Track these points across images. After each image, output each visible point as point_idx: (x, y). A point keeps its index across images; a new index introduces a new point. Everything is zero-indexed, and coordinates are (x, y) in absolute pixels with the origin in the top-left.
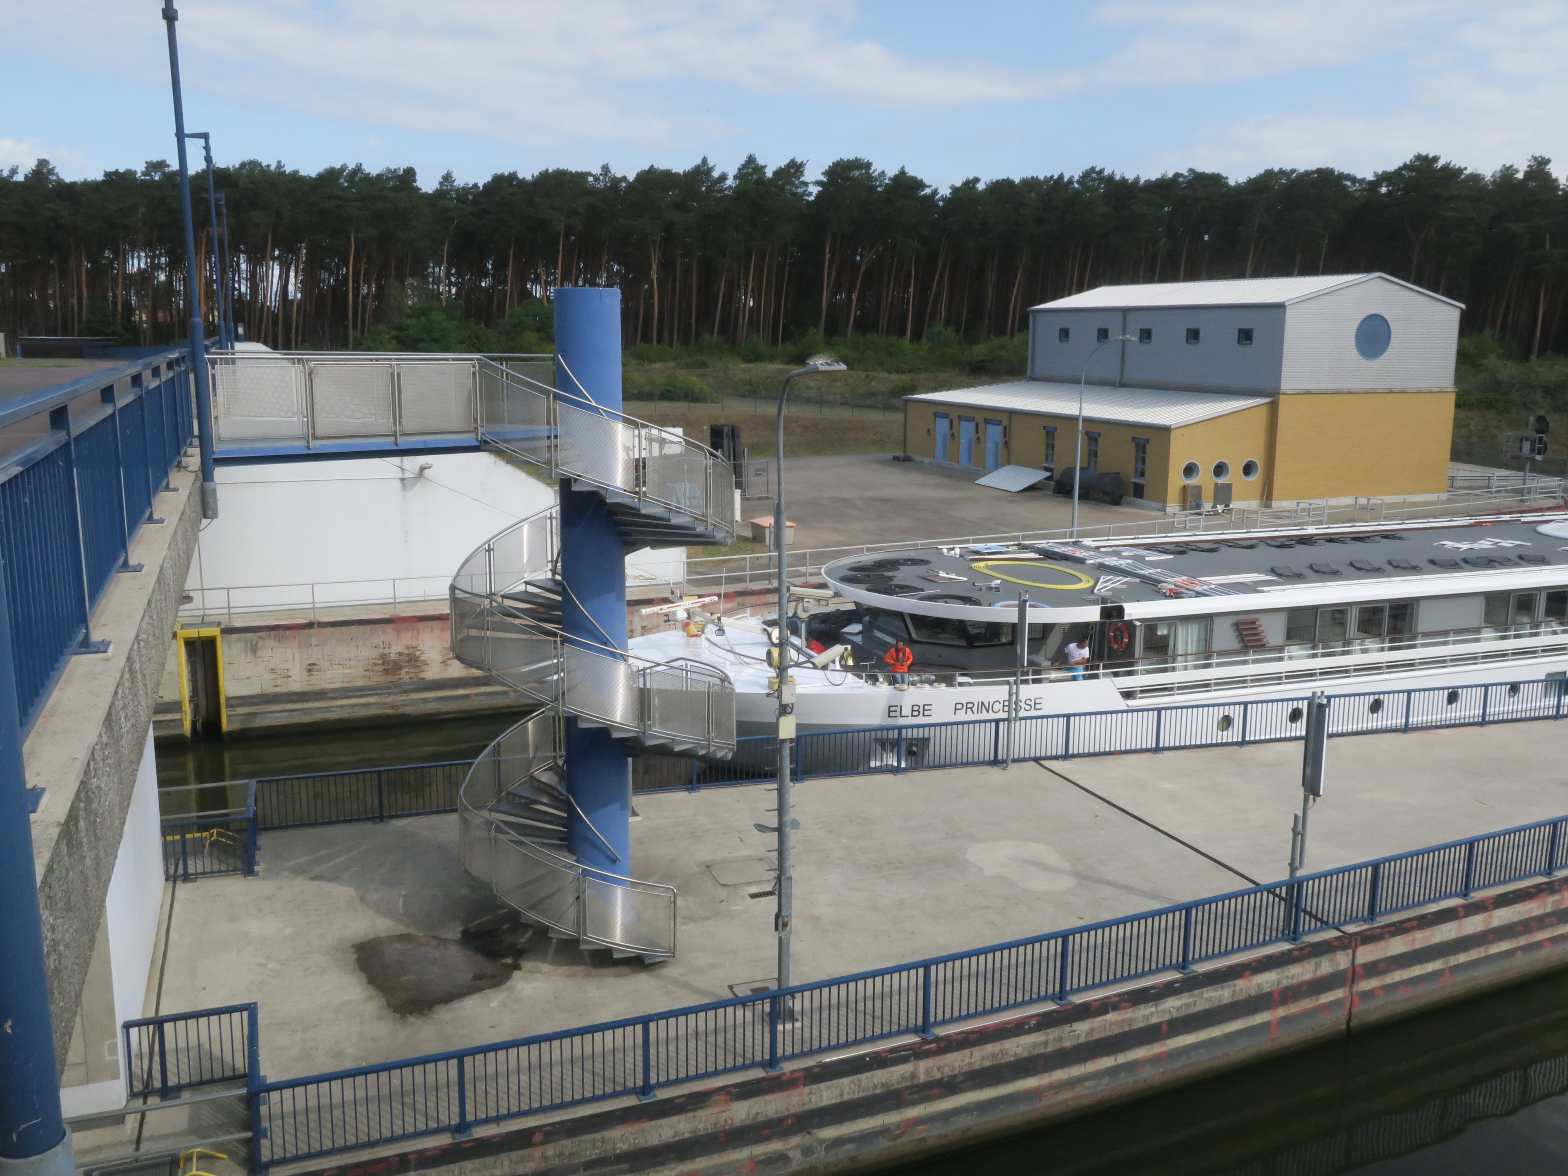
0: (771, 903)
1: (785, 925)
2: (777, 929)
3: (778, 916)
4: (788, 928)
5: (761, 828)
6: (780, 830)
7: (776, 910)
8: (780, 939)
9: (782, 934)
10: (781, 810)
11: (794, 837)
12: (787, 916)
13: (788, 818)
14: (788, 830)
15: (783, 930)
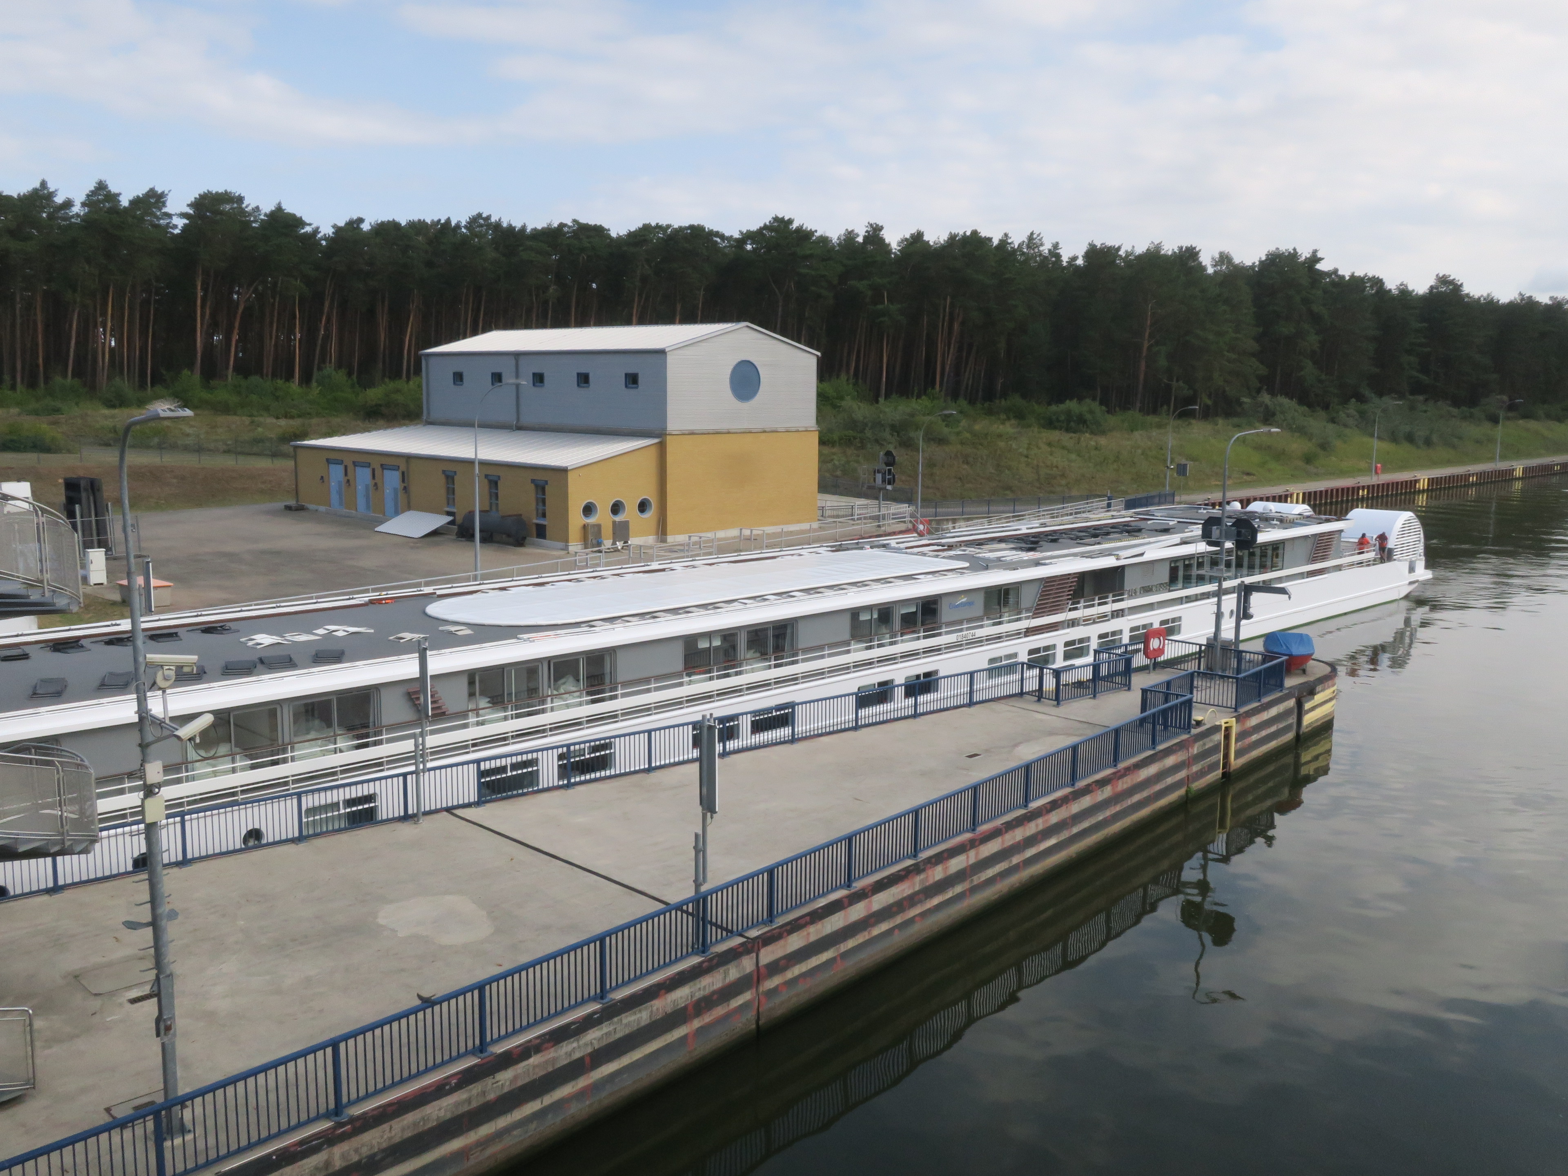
0: (151, 1006)
1: (168, 1028)
2: (158, 1035)
3: (158, 1020)
4: (172, 1032)
5: (132, 925)
6: (155, 924)
7: (156, 1014)
8: (163, 1045)
9: (166, 1040)
10: (154, 901)
11: (172, 930)
12: (170, 1019)
13: (164, 909)
14: (163, 923)
15: (165, 1034)
